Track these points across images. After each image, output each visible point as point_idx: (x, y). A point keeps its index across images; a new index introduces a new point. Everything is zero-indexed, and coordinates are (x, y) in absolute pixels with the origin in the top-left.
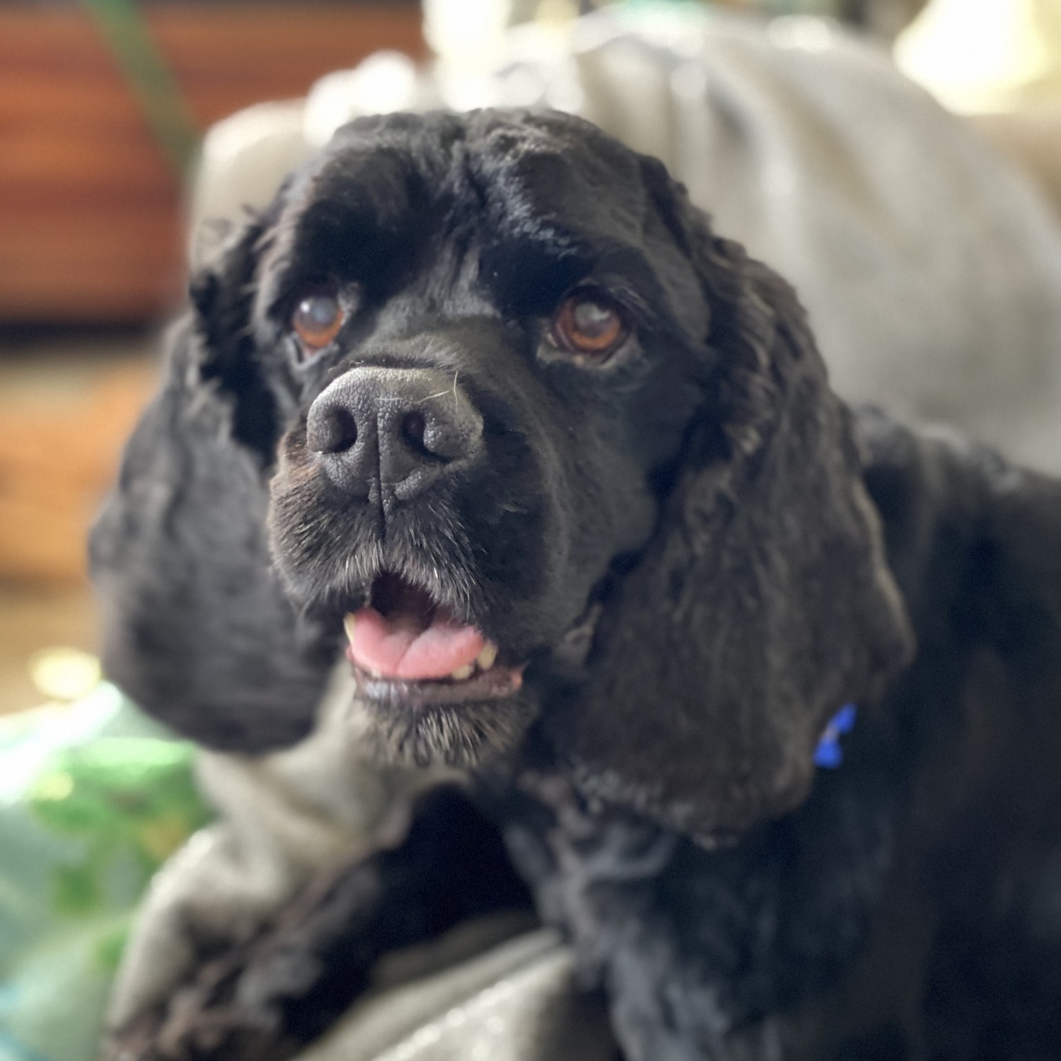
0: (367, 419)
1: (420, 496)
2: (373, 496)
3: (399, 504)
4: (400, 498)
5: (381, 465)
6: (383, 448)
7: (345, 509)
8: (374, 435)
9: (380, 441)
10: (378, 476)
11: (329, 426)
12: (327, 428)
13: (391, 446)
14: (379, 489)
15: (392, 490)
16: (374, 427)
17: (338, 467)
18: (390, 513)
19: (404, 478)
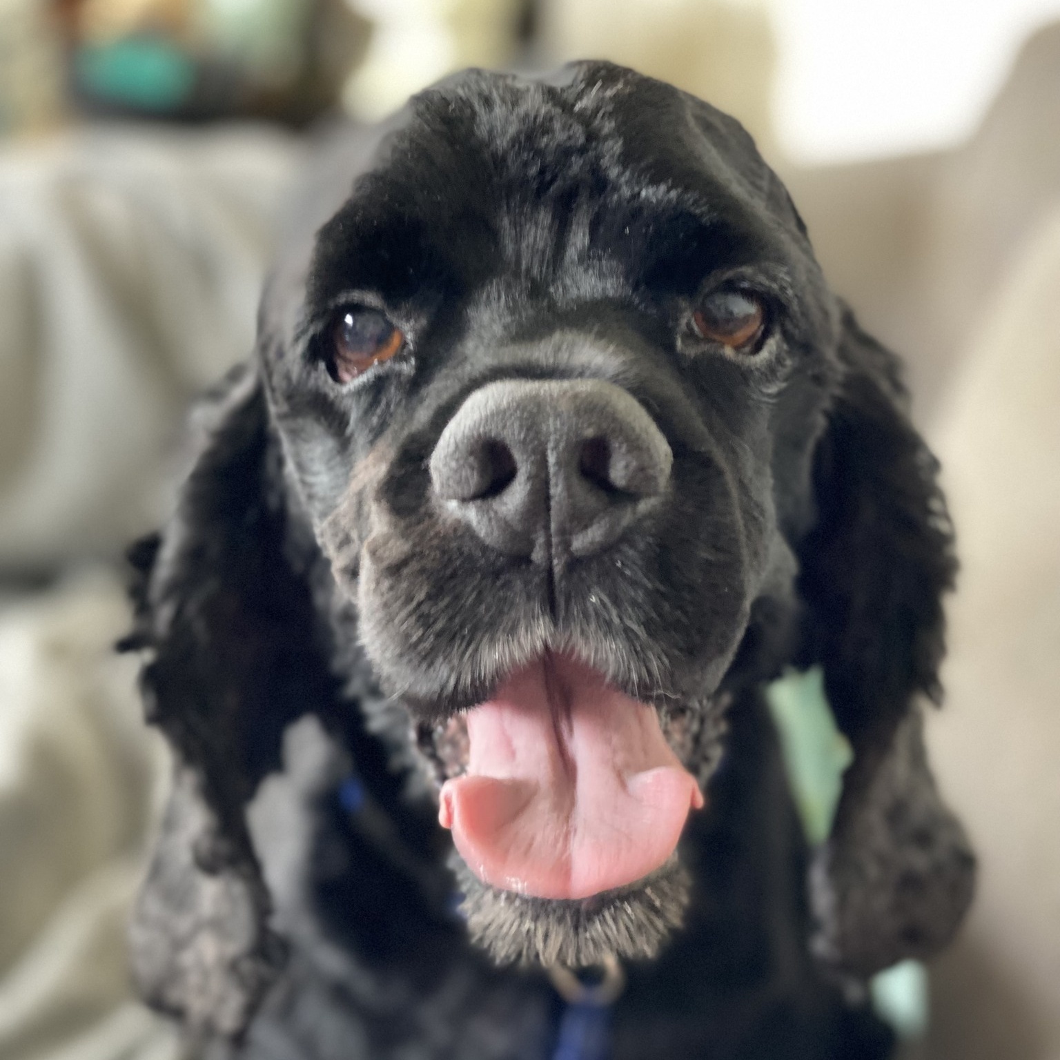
0: (534, 452)
1: (607, 549)
2: (538, 555)
3: (575, 564)
4: (578, 554)
5: (553, 512)
6: (557, 490)
7: (497, 574)
8: (543, 475)
9: (553, 482)
10: (547, 528)
11: (476, 465)
12: (472, 468)
13: (568, 488)
14: (548, 544)
15: (567, 545)
16: (543, 463)
17: (490, 520)
18: (562, 577)
19: (586, 527)
